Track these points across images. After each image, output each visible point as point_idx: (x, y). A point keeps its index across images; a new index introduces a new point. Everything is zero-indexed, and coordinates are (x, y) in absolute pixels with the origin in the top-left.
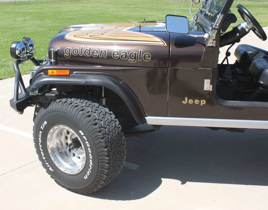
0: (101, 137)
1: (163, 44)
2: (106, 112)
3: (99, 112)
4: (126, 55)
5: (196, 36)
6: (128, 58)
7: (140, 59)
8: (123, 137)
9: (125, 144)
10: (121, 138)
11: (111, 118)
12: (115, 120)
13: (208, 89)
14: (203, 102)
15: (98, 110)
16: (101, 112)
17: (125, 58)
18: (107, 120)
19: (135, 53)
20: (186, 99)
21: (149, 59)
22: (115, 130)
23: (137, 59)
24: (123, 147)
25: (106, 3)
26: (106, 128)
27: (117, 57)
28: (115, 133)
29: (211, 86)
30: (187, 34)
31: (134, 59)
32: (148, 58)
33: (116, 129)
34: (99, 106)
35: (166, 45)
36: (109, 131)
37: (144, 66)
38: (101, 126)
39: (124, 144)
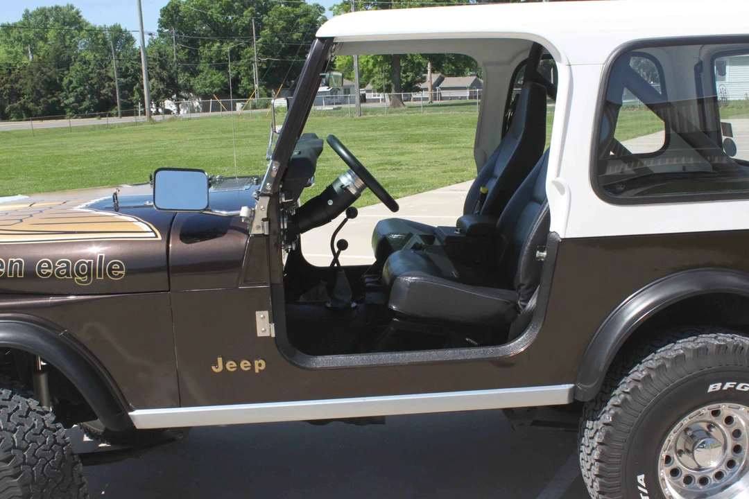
0: (10, 472)
1: (154, 236)
2: (30, 409)
3: (10, 412)
4: (67, 267)
5: (224, 213)
6: (74, 276)
7: (100, 276)
8: (78, 465)
9: (85, 483)
10: (72, 471)
11: (41, 422)
12: (54, 427)
13: (267, 334)
14: (260, 365)
15: (7, 407)
16: (14, 411)
17: (66, 277)
18: (30, 430)
19: (87, 261)
20: (220, 360)
21: (121, 275)
22: (52, 450)
23: (94, 274)
24: (78, 491)
25: (177, 129)
26: (24, 450)
27: (49, 273)
28: (53, 458)
29: (273, 326)
30: (205, 210)
31: (86, 277)
32: (119, 272)
33: (56, 447)
34: (11, 397)
35: (160, 238)
36: (34, 455)
37: (112, 292)
38: (10, 446)
39: (80, 483)
